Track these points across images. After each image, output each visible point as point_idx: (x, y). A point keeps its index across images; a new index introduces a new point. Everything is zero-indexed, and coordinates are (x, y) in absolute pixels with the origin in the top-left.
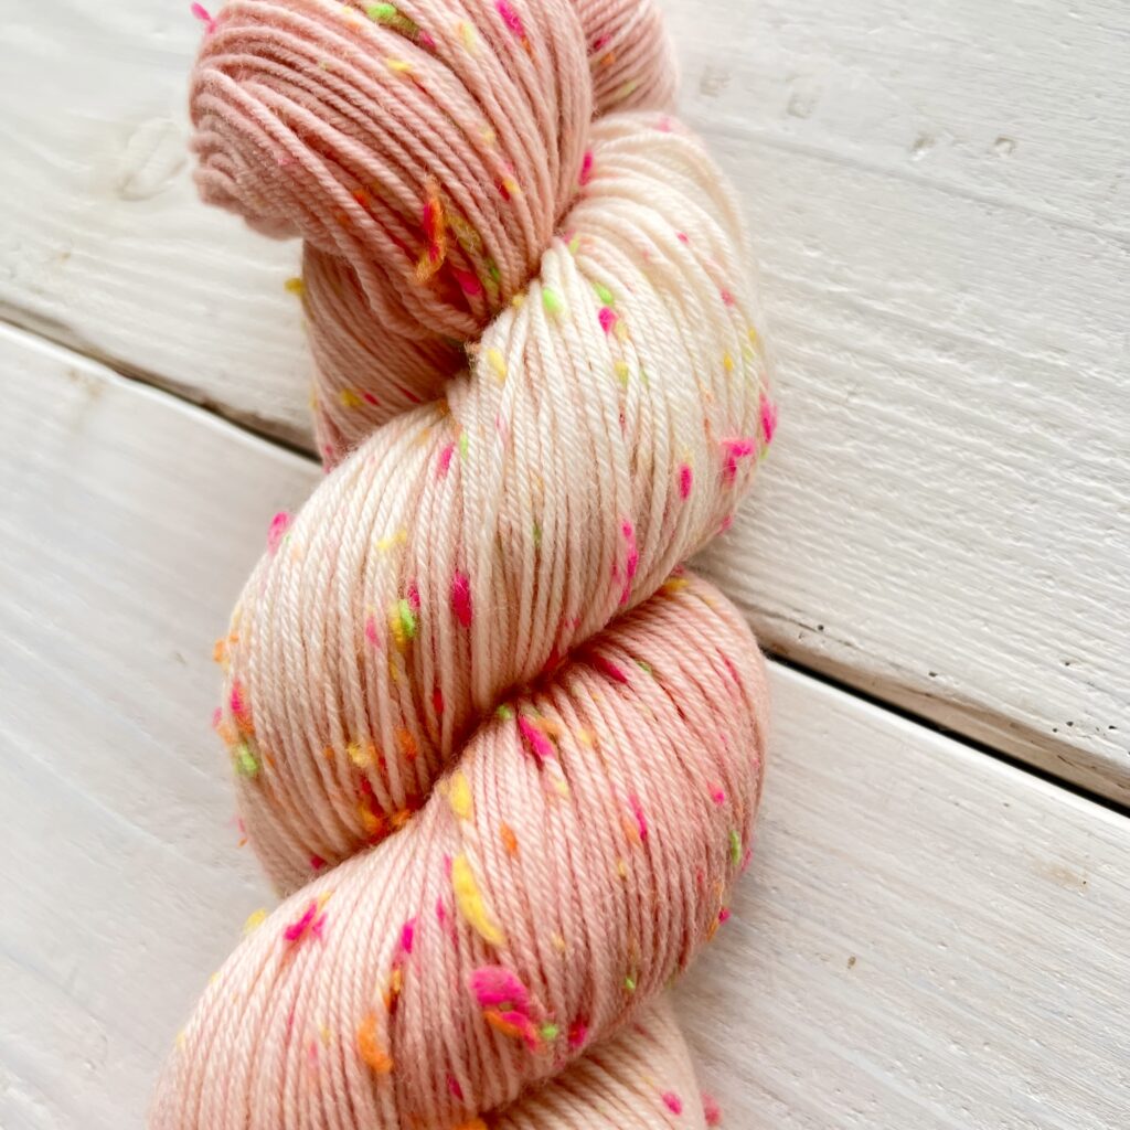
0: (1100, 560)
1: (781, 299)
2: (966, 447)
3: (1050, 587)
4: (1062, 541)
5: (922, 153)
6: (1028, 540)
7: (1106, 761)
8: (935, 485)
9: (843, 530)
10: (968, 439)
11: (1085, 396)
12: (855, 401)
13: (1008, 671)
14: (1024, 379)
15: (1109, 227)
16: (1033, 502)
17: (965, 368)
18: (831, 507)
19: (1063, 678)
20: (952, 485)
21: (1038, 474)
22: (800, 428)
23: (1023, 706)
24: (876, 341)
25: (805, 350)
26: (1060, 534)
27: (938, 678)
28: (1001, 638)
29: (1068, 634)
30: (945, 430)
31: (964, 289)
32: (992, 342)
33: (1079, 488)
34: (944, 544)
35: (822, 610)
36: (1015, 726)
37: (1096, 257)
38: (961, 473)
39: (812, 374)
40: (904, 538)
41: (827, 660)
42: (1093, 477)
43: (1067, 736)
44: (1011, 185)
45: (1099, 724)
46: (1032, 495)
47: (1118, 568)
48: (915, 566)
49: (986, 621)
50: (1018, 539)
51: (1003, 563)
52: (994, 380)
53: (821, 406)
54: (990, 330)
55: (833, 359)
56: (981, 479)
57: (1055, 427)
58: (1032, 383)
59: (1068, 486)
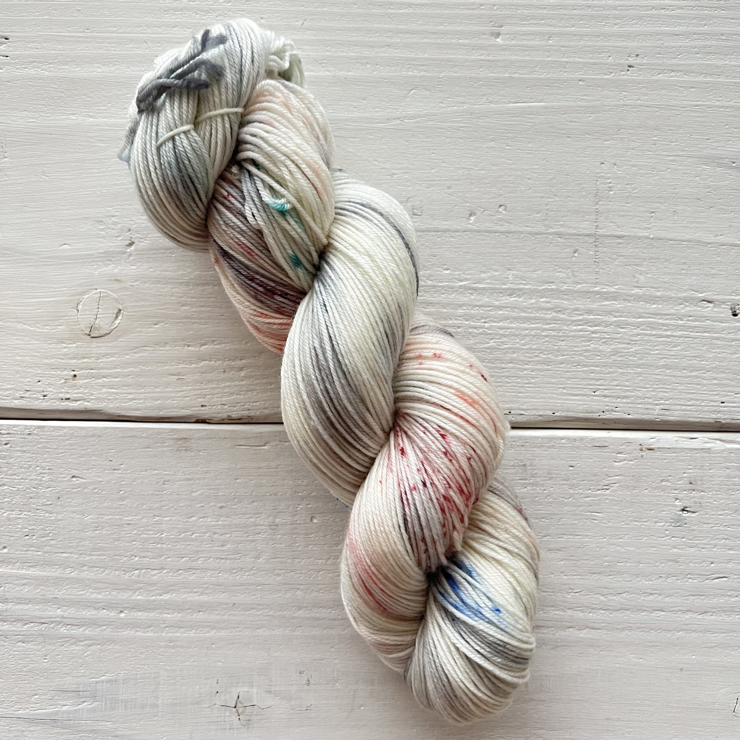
0: (591, 353)
1: (443, 294)
2: (533, 329)
3: (580, 369)
4: (577, 351)
5: (472, 218)
6: (568, 355)
7: (618, 419)
8: (528, 346)
9: (503, 374)
10: (533, 326)
11: (566, 297)
12: (486, 325)
13: (577, 402)
14: (543, 297)
15: (551, 230)
16: (563, 341)
17: (521, 299)
18: (495, 368)
19: (595, 398)
20: (534, 345)
21: (561, 330)
22: (472, 342)
23: (587, 412)
24: (486, 299)
25: (461, 311)
26: (576, 349)
27: (556, 414)
28: (571, 392)
29: (591, 382)
30: (522, 325)
31: (509, 270)
32: (527, 287)
33: (576, 331)
34: (539, 367)
35: (508, 406)
36: (586, 420)
37: (551, 243)
38: (535, 339)
39: (467, 321)
40: (525, 370)
41: (517, 423)
42: (579, 325)
43: (604, 416)
44: (511, 223)
45: (612, 408)
46: (562, 339)
47: (599, 354)
48: (533, 378)
49: (564, 388)
50: (564, 356)
51: (561, 366)
52: (533, 301)
53: (475, 331)
54: (524, 282)
55: (472, 311)
56: (543, 339)
57: (560, 311)
58: (546, 298)
59: (572, 331)
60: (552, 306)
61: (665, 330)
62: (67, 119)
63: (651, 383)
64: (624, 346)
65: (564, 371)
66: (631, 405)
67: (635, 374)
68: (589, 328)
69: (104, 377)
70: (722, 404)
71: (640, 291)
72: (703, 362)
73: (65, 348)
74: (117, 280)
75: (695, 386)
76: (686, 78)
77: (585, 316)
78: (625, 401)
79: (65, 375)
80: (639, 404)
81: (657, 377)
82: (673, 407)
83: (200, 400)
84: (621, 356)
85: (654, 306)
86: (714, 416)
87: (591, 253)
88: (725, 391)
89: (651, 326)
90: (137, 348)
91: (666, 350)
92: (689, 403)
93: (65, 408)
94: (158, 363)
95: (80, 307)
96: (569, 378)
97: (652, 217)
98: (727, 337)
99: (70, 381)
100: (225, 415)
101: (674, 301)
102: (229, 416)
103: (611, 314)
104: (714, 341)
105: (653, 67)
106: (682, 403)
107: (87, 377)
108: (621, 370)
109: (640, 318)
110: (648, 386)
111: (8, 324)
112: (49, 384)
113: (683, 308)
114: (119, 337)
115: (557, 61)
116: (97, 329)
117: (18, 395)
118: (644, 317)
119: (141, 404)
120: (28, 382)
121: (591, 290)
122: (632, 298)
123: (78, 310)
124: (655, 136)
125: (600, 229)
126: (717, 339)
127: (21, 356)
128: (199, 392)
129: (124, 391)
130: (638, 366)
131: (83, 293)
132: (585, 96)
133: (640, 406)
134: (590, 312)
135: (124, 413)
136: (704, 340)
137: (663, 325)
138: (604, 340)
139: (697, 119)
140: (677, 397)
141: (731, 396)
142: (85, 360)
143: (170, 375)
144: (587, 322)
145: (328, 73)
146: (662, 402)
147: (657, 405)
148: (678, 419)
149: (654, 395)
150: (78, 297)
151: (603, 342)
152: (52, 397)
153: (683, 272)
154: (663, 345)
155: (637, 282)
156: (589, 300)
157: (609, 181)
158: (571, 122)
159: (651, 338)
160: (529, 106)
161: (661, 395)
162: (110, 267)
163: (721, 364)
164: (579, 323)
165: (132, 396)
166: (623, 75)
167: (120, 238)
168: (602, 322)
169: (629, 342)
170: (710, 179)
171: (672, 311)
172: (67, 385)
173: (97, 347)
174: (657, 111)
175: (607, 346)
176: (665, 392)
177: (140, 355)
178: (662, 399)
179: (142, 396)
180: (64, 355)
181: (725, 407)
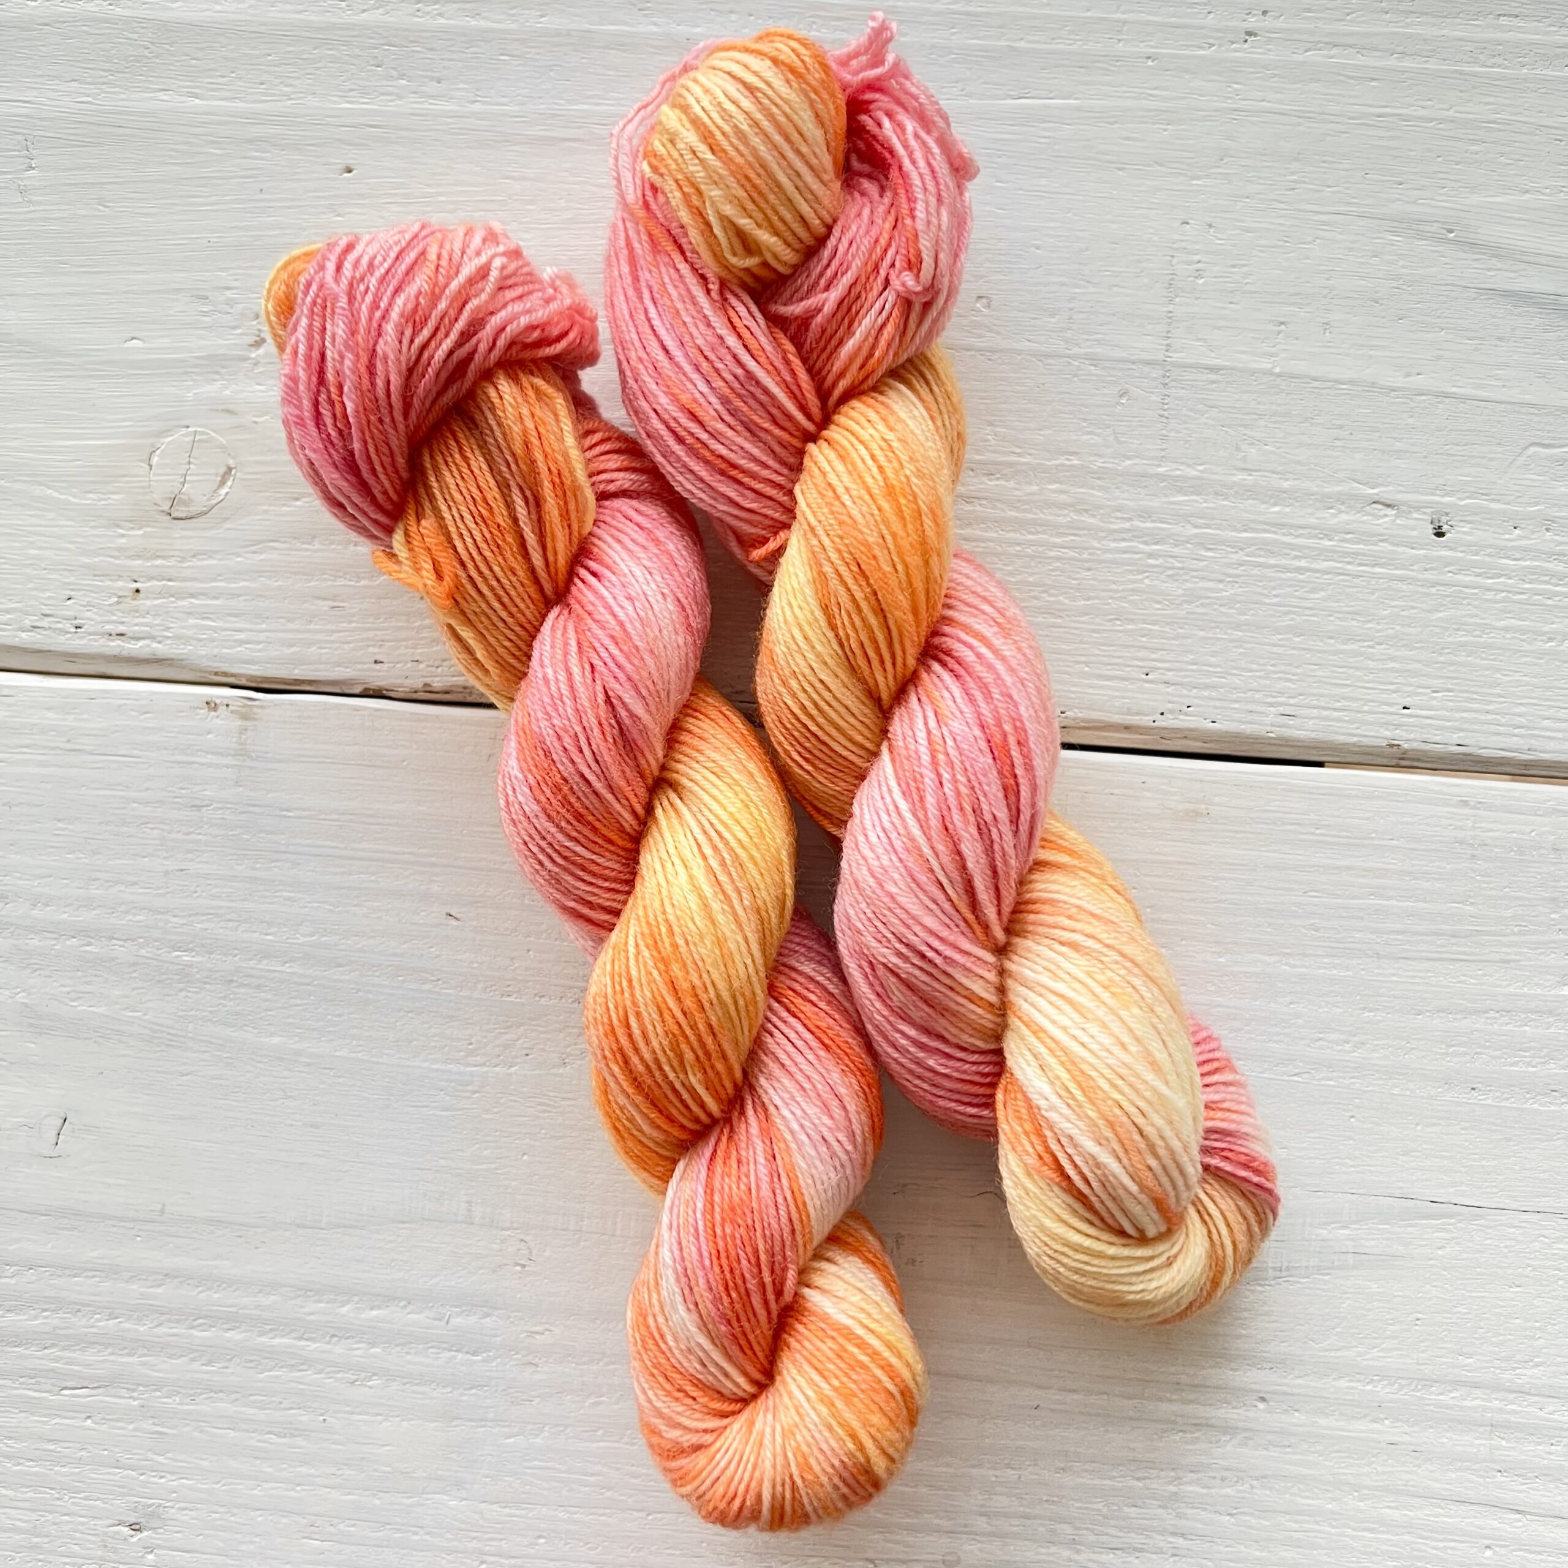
0: (1144, 596)
2: (1031, 544)
3: (1119, 626)
4: (1117, 591)
6: (1097, 598)
7: (1192, 730)
8: (1020, 577)
10: (1031, 537)
11: (1099, 482)
13: (1111, 693)
14: (1055, 482)
15: (1076, 350)
16: (1089, 569)
17: (1011, 484)
19: (1147, 685)
20: (1031, 574)
21: (1086, 549)
26: (1114, 587)
27: (1068, 714)
28: (1099, 672)
29: (1141, 654)
30: (1011, 535)
31: (990, 424)
32: (1023, 460)
33: (1117, 551)
36: (1127, 728)
37: (1075, 375)
38: (1033, 564)
42: (1124, 540)
43: (1162, 722)
44: (998, 333)
45: (1178, 707)
46: (1087, 565)
47: (1159, 598)
49: (1086, 663)
50: (1089, 599)
51: (1083, 619)
52: (1035, 488)
54: (1018, 450)
56: (1049, 564)
57: (1086, 511)
58: (1060, 483)
59: (1109, 551)
61: (1296, 557)
62: (151, 98)
63: (1262, 661)
64: (1211, 584)
66: (1218, 704)
67: (1231, 641)
68: (1142, 546)
69: (192, 596)
71: (1249, 479)
72: (1370, 625)
73: (123, 536)
74: (228, 411)
76: (1360, 60)
77: (1137, 523)
78: (1206, 693)
79: (120, 589)
80: (1236, 701)
81: (1275, 649)
82: (1303, 712)
83: (371, 649)
84: (1202, 605)
85: (1276, 509)
86: (1388, 734)
87: (1154, 398)
90: (257, 543)
92: (1337, 705)
93: (116, 652)
94: (296, 573)
95: (155, 460)
97: (1279, 333)
98: (1420, 576)
99: (128, 600)
100: (418, 684)
102: (426, 685)
105: (1296, 37)
106: (1323, 704)
107: (160, 595)
108: (1202, 633)
109: (1245, 531)
110: (1254, 667)
111: (18, 486)
112: (89, 604)
113: (1334, 516)
114: (225, 520)
115: (1104, 19)
116: (186, 503)
117: (28, 623)
118: (1254, 530)
119: (259, 651)
120: (49, 598)
121: (1152, 470)
123: (151, 466)
124: (1293, 173)
125: (1175, 351)
126: (1402, 579)
127: (40, 548)
128: (371, 634)
129: (228, 625)
130: (1237, 626)
131: (161, 434)
132: (1156, 89)
133: (1236, 705)
134: (1146, 514)
135: (226, 667)
138: (1170, 572)
139: (1380, 143)
140: (1316, 691)
142: (159, 562)
143: (319, 598)
145: (655, 29)
147: (1271, 705)
148: (1313, 735)
150: (150, 441)
152: (92, 629)
153: (1338, 443)
155: (1244, 459)
157: (1197, 258)
158: (1127, 139)
159: (1269, 573)
160: (1046, 106)
162: (218, 385)
163: (1407, 630)
165: (242, 636)
166: (1236, 50)
167: (239, 331)
169: (1222, 577)
170: (1401, 263)
171: (1312, 520)
172: (119, 607)
173: (182, 537)
174: (1300, 124)
176: (1289, 680)
177: (263, 557)
179: (262, 636)
180: (119, 549)
181: (1411, 716)
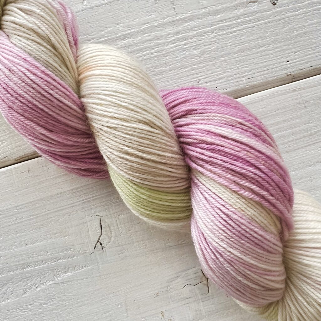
60: (152, 37)
65: (174, 75)
70: (288, 63)
75: (264, 57)
88: (286, 54)
89: (221, 29)
91: (237, 40)
96: (178, 79)
101: (231, 8)
103: (193, 30)
104: (266, 25)
122: (203, 16)
136: (260, 26)
137: (229, 26)
141: (292, 55)
144: (178, 40)
146: (246, 74)
149: (239, 72)
151: (193, 49)
154: (233, 38)
156: (175, 26)
161: (243, 69)
164: (173, 42)
168: (188, 37)
175: (197, 51)
178: (245, 72)
